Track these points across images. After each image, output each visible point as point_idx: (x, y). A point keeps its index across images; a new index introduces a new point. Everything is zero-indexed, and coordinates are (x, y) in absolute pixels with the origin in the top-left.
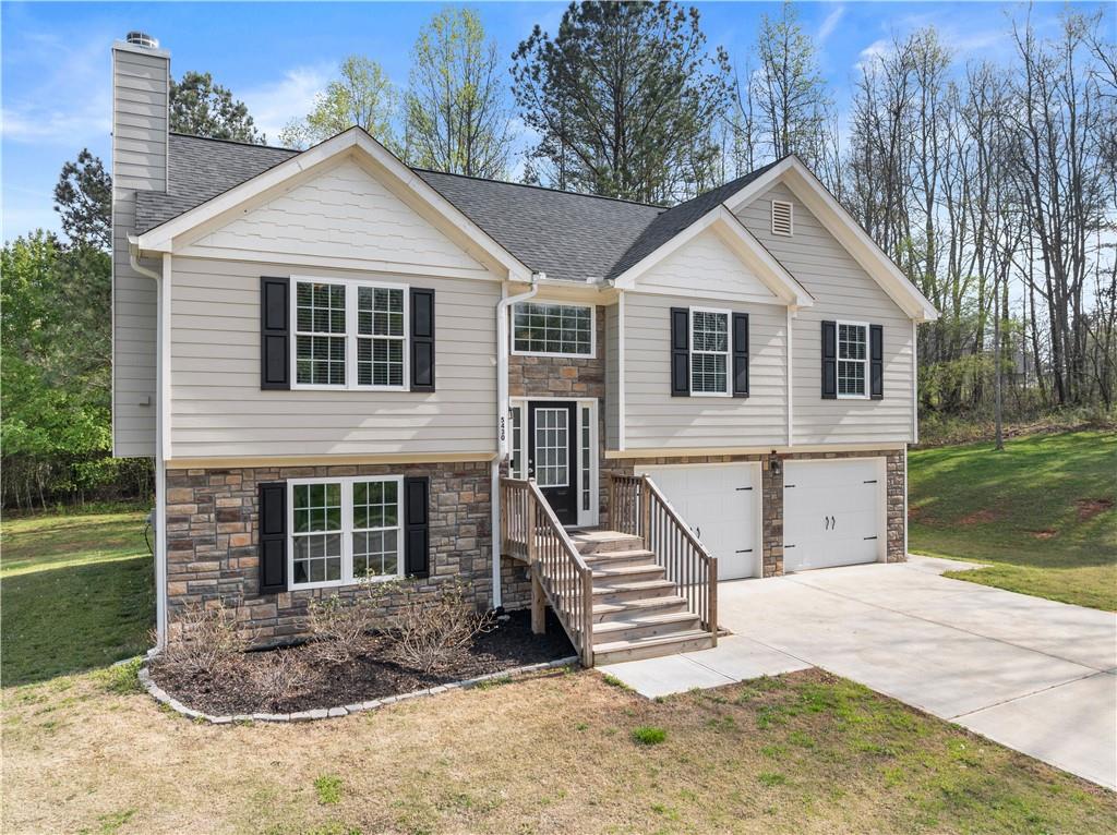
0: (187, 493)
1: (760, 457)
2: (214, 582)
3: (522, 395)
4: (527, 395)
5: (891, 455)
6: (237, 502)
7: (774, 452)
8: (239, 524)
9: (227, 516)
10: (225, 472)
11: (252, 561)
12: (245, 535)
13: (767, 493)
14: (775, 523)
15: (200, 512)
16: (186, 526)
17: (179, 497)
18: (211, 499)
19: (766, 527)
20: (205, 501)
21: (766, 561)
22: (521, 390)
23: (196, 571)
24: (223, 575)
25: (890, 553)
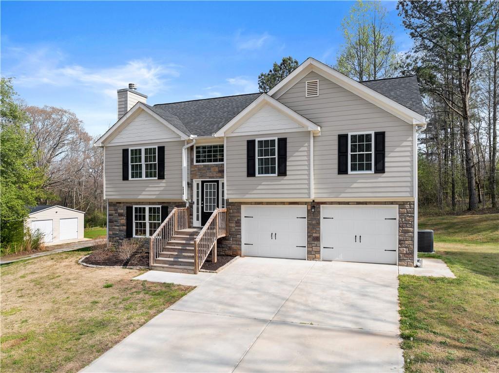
0: (112, 208)
1: (306, 203)
2: (118, 232)
3: (197, 179)
4: (200, 179)
5: (402, 205)
6: (122, 211)
7: (314, 201)
8: (123, 217)
9: (121, 215)
10: (120, 203)
11: (125, 228)
12: (123, 221)
13: (310, 221)
14: (314, 235)
15: (116, 213)
16: (112, 217)
17: (111, 209)
18: (117, 210)
19: (309, 237)
20: (115, 210)
21: (309, 252)
22: (197, 177)
23: (114, 229)
24: (120, 231)
25: (400, 260)
